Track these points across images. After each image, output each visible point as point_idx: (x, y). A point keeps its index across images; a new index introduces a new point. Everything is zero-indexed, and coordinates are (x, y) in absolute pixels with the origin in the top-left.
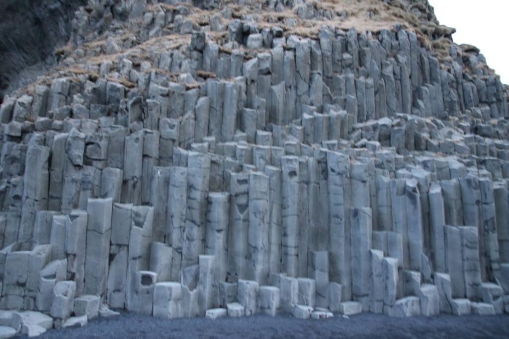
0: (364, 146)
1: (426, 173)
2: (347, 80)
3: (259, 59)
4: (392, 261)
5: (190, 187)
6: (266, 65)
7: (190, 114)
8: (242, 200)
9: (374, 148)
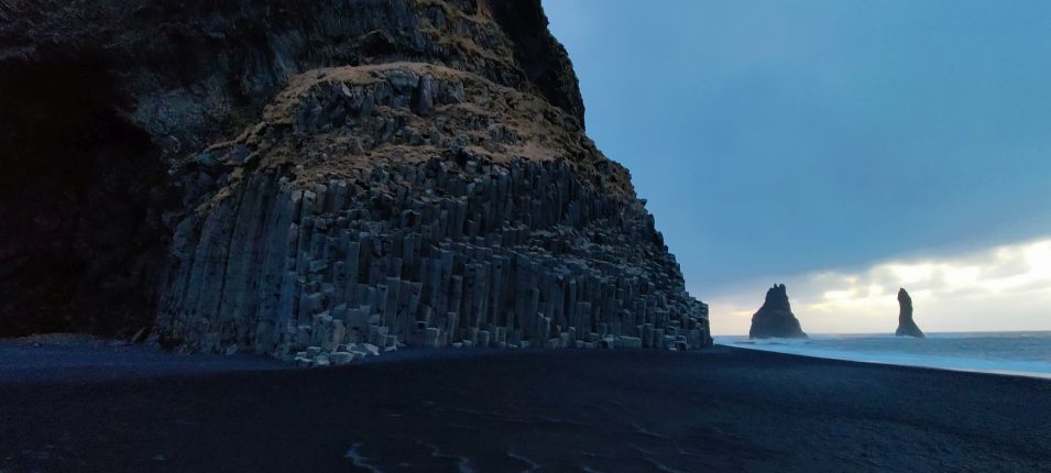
0: (536, 250)
1: (569, 271)
2: (526, 200)
3: (477, 184)
4: (548, 319)
5: (443, 272)
6: (480, 189)
7: (436, 222)
8: (470, 281)
9: (541, 253)
